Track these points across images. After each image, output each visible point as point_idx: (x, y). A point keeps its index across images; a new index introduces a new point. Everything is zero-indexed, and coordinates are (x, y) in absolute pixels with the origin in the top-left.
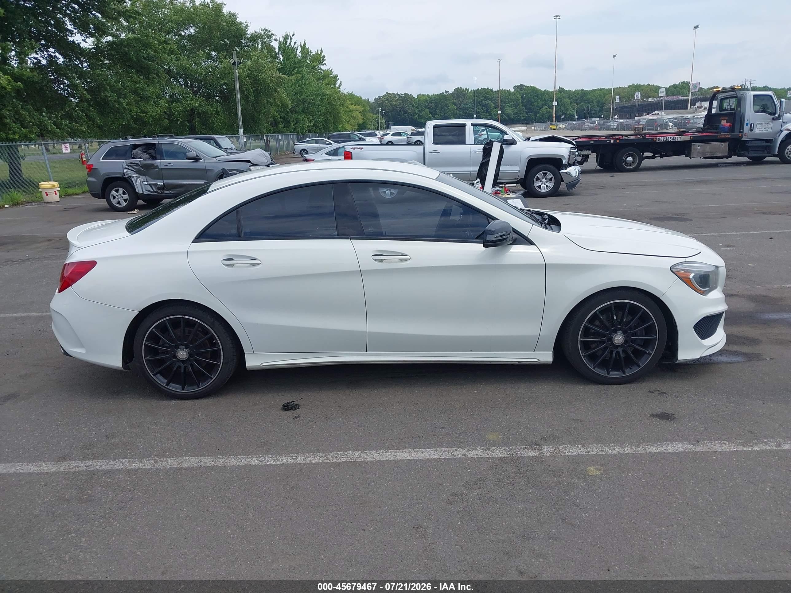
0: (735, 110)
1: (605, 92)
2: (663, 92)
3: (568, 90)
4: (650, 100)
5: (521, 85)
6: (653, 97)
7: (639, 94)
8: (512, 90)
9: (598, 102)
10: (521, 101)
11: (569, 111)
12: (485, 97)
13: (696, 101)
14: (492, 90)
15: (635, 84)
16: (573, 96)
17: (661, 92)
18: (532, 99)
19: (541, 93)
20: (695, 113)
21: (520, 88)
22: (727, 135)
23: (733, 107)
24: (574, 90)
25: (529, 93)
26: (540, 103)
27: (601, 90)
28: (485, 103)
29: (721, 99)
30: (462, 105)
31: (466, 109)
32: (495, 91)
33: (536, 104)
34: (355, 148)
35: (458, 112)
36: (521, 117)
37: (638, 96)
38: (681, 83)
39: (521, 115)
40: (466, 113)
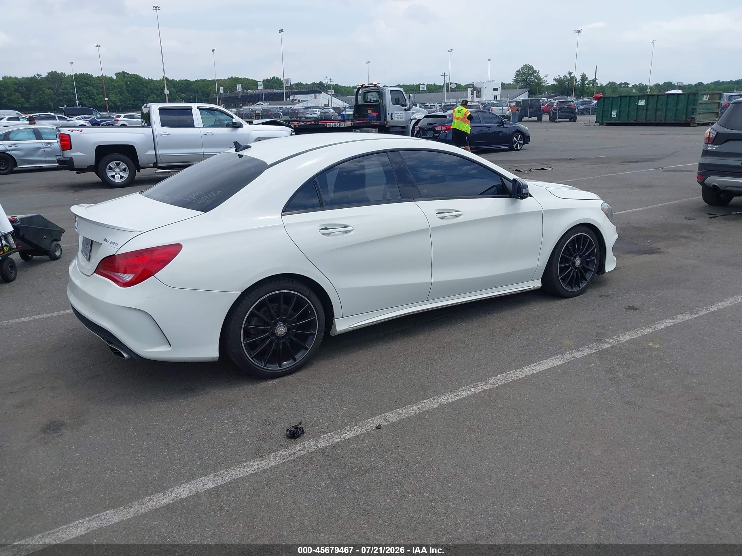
0: (379, 102)
1: (208, 83)
2: (261, 85)
3: (171, 79)
4: (249, 91)
5: (123, 72)
6: (252, 89)
7: (241, 86)
8: (114, 77)
9: (203, 92)
10: (126, 88)
11: (177, 100)
12: (86, 83)
13: (290, 94)
14: (92, 76)
15: (234, 77)
16: (178, 85)
17: (259, 85)
18: (137, 87)
19: (146, 81)
20: (291, 105)
21: (123, 75)
22: (375, 122)
23: (375, 99)
24: (177, 80)
25: (133, 81)
26: (146, 91)
27: (203, 81)
28: (86, 89)
29: (364, 93)
30: (60, 91)
31: (65, 94)
32: (96, 77)
33: (141, 92)
34: (72, 131)
35: (57, 97)
36: (128, 104)
37: (239, 88)
38: (272, 78)
39: (128, 103)
40: (66, 98)
